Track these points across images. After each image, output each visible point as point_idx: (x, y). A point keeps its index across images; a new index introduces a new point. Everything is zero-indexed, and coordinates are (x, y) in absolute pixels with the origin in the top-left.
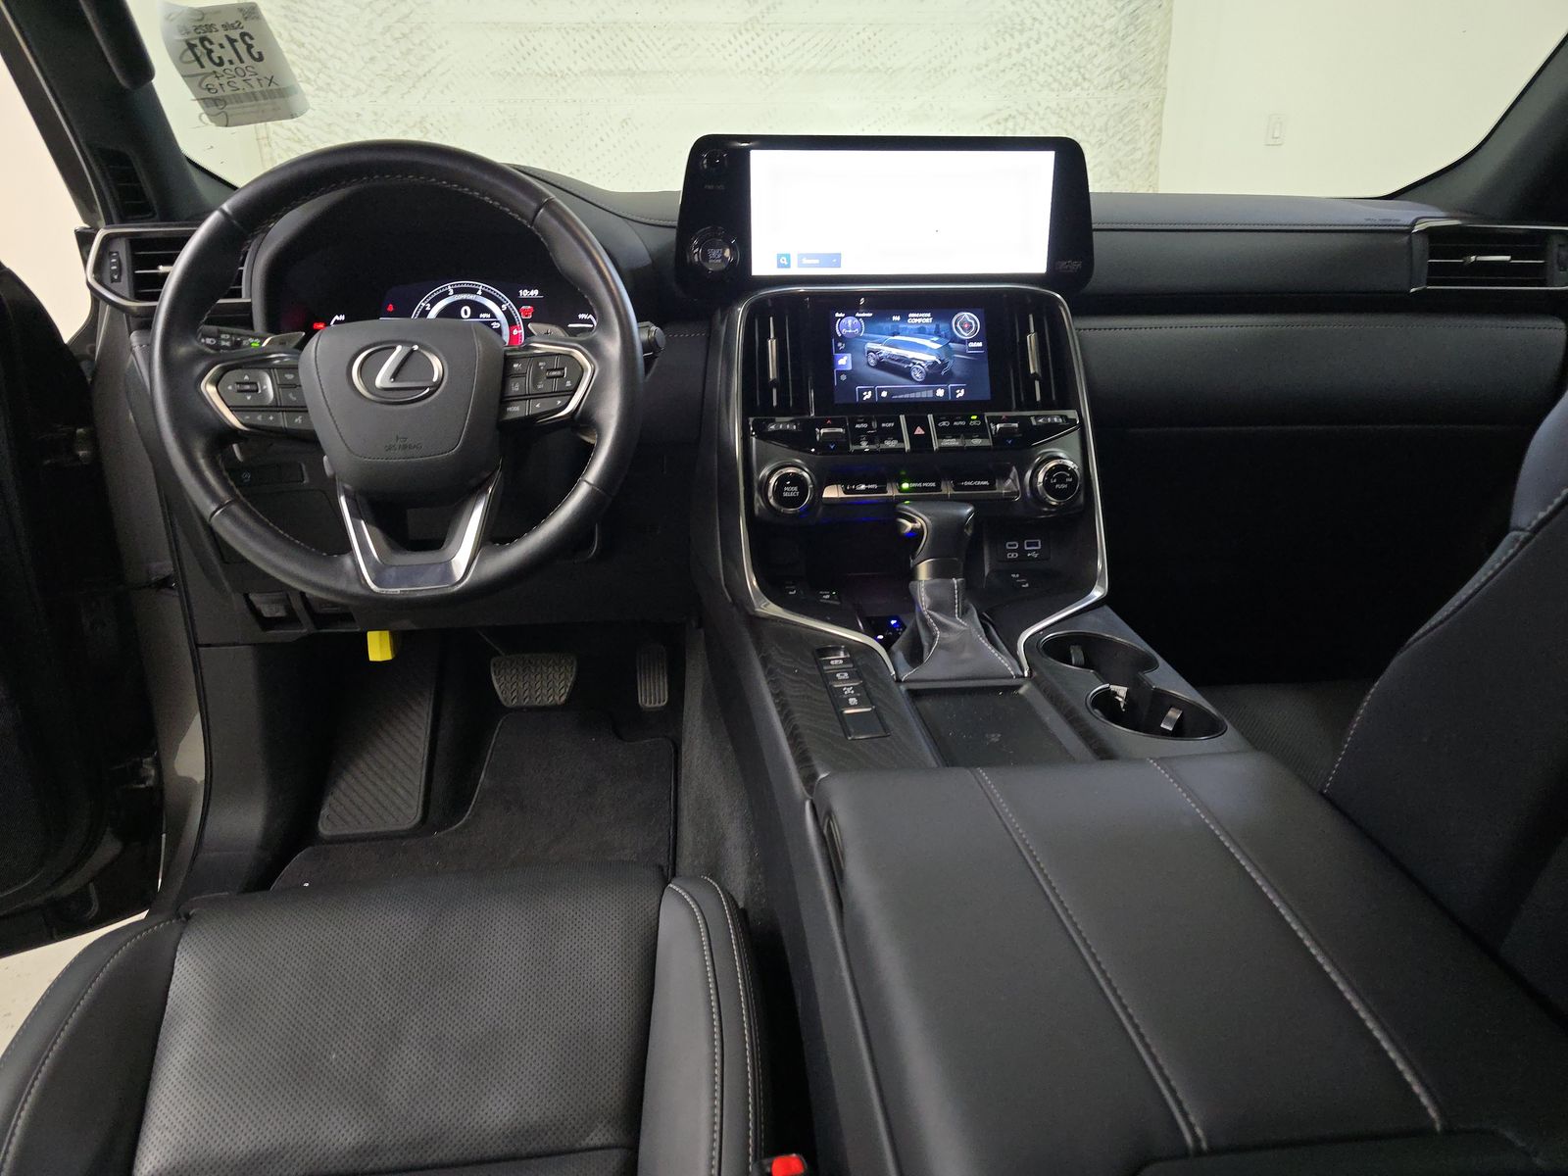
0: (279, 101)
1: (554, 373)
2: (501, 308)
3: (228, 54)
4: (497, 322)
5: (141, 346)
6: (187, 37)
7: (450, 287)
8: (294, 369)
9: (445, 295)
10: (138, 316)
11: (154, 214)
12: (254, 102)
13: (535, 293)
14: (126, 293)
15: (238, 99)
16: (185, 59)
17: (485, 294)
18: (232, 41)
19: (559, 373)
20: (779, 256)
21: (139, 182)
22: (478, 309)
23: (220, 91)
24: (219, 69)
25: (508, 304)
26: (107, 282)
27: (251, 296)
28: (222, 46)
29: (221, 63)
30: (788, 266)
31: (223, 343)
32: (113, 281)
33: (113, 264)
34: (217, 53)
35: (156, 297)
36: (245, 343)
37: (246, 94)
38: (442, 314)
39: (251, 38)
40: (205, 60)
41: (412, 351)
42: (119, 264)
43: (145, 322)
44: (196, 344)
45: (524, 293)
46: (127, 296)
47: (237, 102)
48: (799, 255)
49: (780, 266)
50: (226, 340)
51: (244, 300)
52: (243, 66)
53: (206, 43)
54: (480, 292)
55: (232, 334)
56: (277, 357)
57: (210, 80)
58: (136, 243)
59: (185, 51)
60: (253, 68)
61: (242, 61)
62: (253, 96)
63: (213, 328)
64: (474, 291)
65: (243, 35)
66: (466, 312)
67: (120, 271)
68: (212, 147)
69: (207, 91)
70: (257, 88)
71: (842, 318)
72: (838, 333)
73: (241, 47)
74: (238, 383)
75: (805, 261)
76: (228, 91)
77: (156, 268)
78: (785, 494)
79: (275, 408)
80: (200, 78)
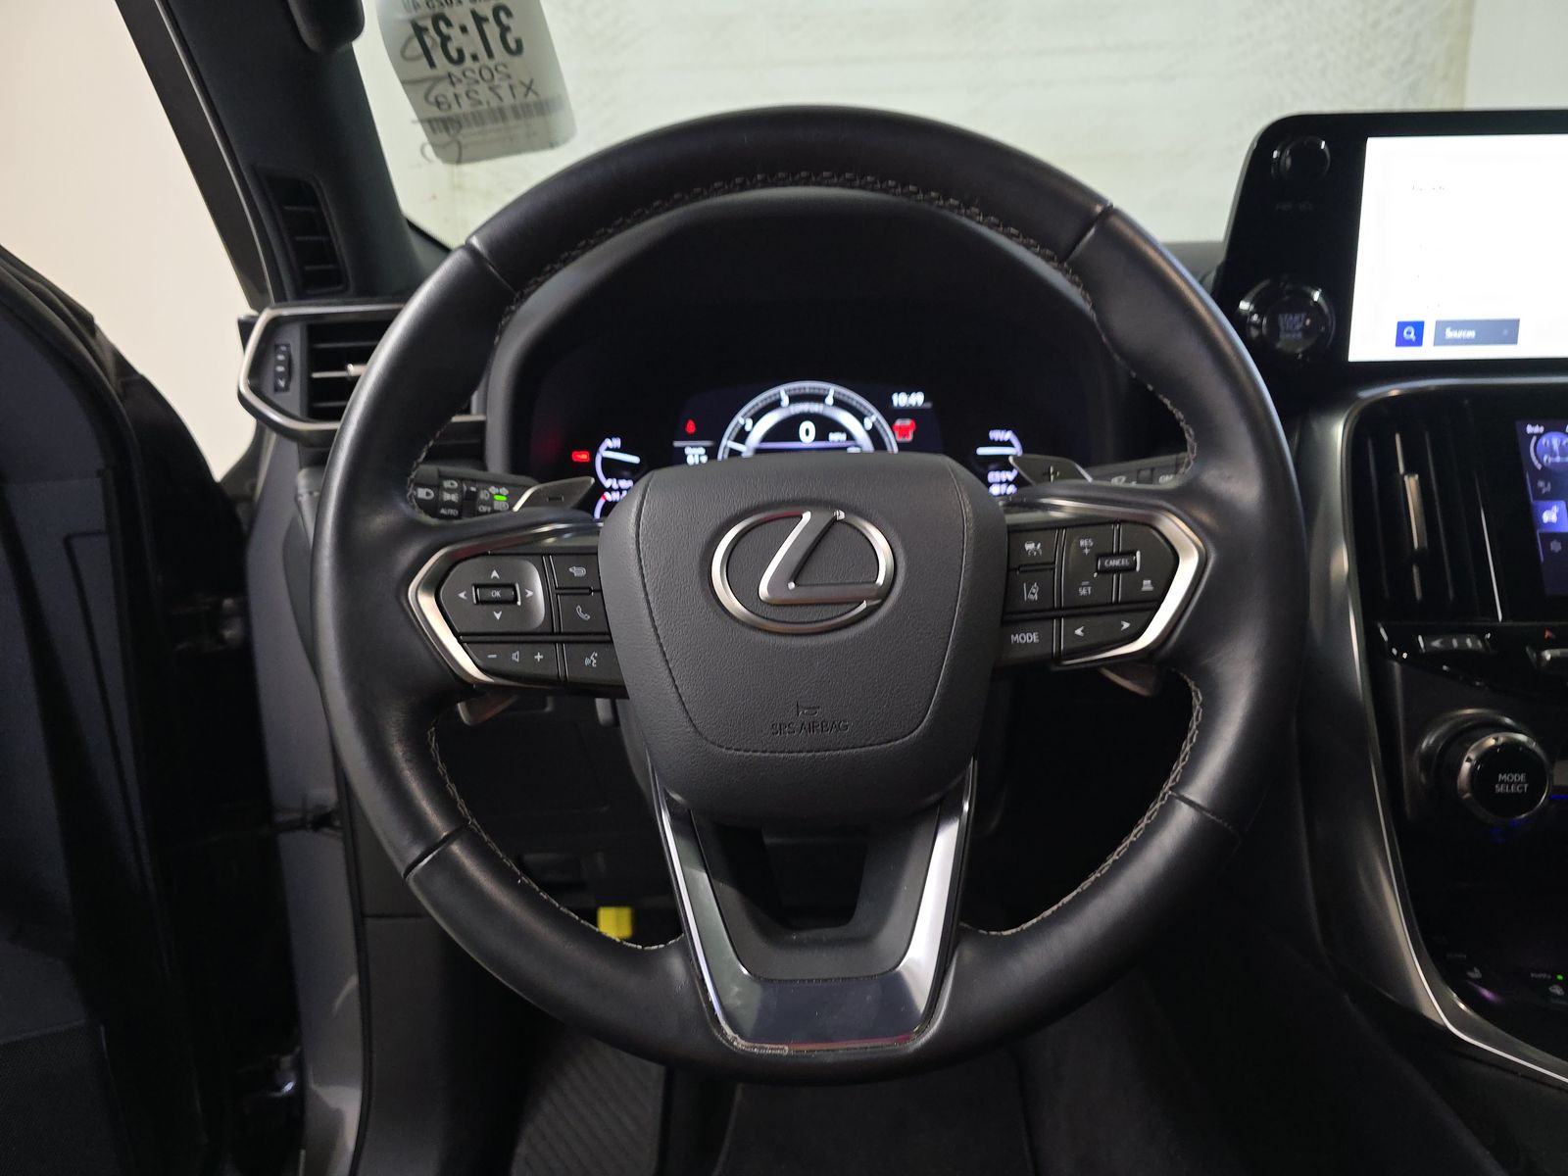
0: (536, 122)
1: (1115, 563)
2: (862, 423)
3: (471, 43)
4: (857, 446)
5: (311, 493)
6: (413, 15)
7: (783, 392)
8: (589, 556)
9: (775, 404)
10: (312, 446)
11: (347, 288)
12: (501, 125)
13: (917, 399)
14: (296, 410)
15: (477, 119)
16: (408, 53)
17: (839, 403)
18: (479, 20)
19: (1124, 562)
20: (1401, 326)
21: (329, 235)
22: (825, 426)
23: (455, 106)
24: (456, 70)
25: (874, 417)
26: (269, 392)
27: (485, 412)
28: (464, 29)
29: (461, 59)
30: (1418, 342)
31: (447, 497)
32: (277, 389)
33: (280, 363)
34: (457, 40)
35: (337, 414)
36: (483, 495)
37: (491, 111)
38: (771, 435)
39: (509, 14)
40: (438, 56)
41: (834, 521)
42: (289, 363)
43: (318, 453)
44: (405, 508)
45: (900, 400)
46: (296, 412)
47: (477, 124)
48: (1438, 323)
49: (1401, 341)
50: (450, 491)
51: (475, 416)
52: (491, 64)
53: (442, 26)
54: (829, 400)
55: (461, 480)
56: (551, 529)
57: (444, 89)
58: (316, 330)
59: (409, 41)
60: (505, 66)
61: (490, 54)
62: (500, 114)
63: (431, 469)
64: (820, 398)
65: (496, 11)
66: (807, 433)
67: (288, 375)
68: (434, 197)
69: (435, 109)
70: (508, 100)
71: (1539, 436)
72: (1536, 462)
73: (492, 30)
74: (477, 586)
75: (1450, 334)
76: (466, 106)
77: (343, 368)
78: (1500, 789)
79: (547, 636)
80: (426, 86)
